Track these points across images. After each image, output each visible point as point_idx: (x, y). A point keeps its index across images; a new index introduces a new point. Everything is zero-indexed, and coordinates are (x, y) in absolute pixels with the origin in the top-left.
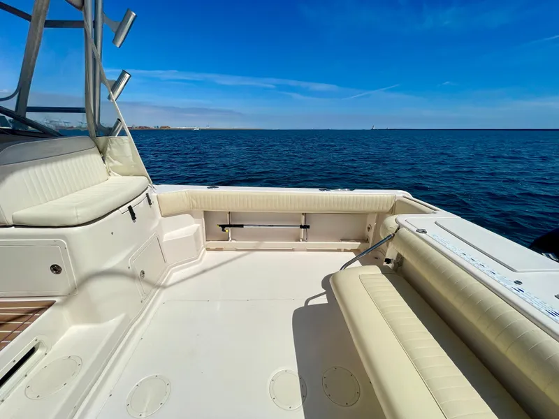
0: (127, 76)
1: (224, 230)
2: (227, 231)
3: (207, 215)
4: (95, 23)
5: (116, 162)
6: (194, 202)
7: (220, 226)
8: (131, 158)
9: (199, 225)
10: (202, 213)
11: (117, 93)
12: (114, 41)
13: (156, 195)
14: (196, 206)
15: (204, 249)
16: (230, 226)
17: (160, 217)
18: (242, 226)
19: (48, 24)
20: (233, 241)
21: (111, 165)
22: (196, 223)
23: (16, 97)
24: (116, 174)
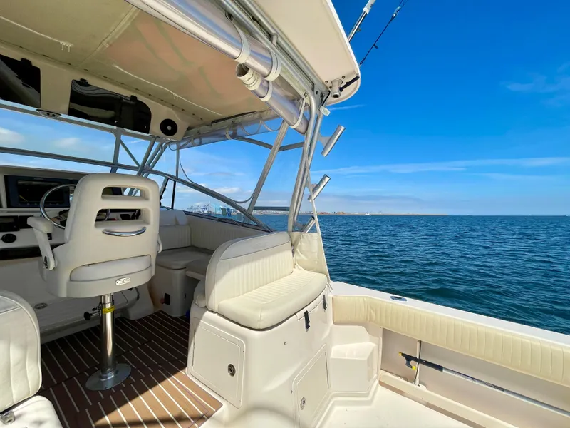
0: (327, 179)
1: (408, 364)
2: (414, 368)
3: (386, 334)
4: (311, 141)
5: (302, 255)
6: (373, 314)
7: (403, 355)
8: (316, 254)
9: (374, 345)
10: (381, 330)
11: (316, 194)
12: (323, 153)
13: (332, 296)
14: (374, 319)
15: (377, 382)
16: (420, 361)
17: (332, 323)
18: (440, 368)
19: (282, 149)
20: (422, 387)
21: (298, 258)
22: (371, 341)
23: (250, 201)
24: (300, 267)
